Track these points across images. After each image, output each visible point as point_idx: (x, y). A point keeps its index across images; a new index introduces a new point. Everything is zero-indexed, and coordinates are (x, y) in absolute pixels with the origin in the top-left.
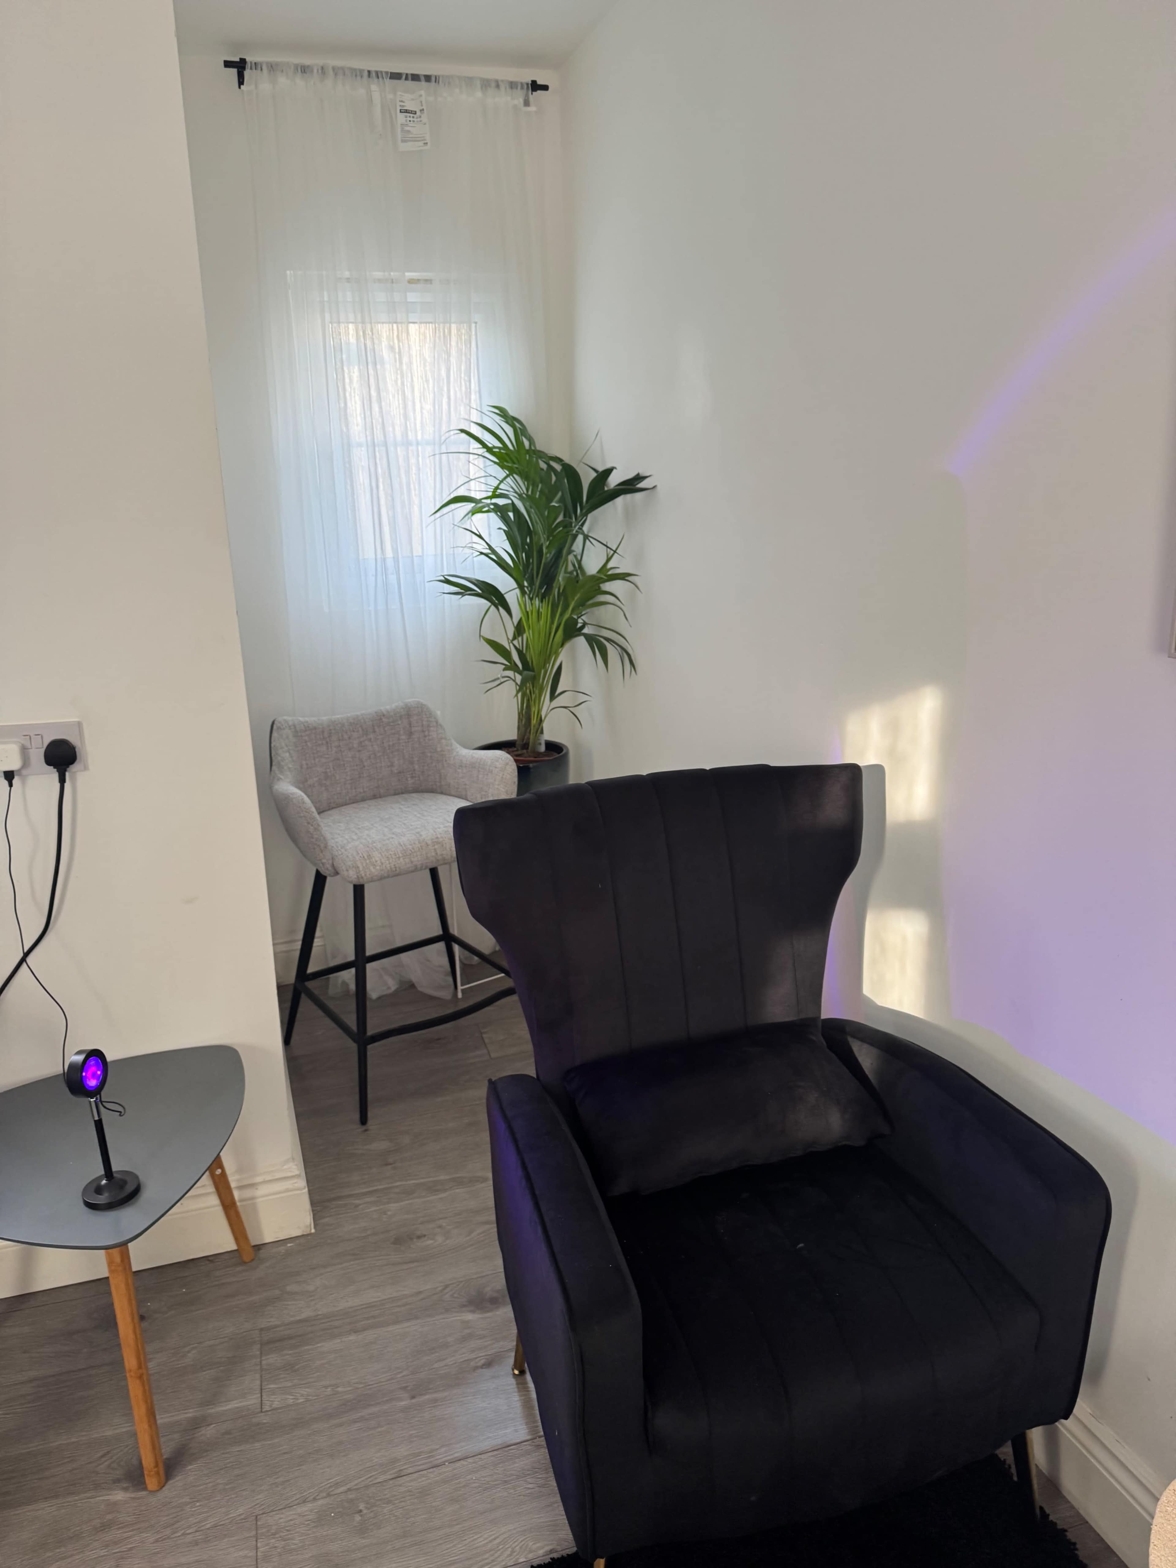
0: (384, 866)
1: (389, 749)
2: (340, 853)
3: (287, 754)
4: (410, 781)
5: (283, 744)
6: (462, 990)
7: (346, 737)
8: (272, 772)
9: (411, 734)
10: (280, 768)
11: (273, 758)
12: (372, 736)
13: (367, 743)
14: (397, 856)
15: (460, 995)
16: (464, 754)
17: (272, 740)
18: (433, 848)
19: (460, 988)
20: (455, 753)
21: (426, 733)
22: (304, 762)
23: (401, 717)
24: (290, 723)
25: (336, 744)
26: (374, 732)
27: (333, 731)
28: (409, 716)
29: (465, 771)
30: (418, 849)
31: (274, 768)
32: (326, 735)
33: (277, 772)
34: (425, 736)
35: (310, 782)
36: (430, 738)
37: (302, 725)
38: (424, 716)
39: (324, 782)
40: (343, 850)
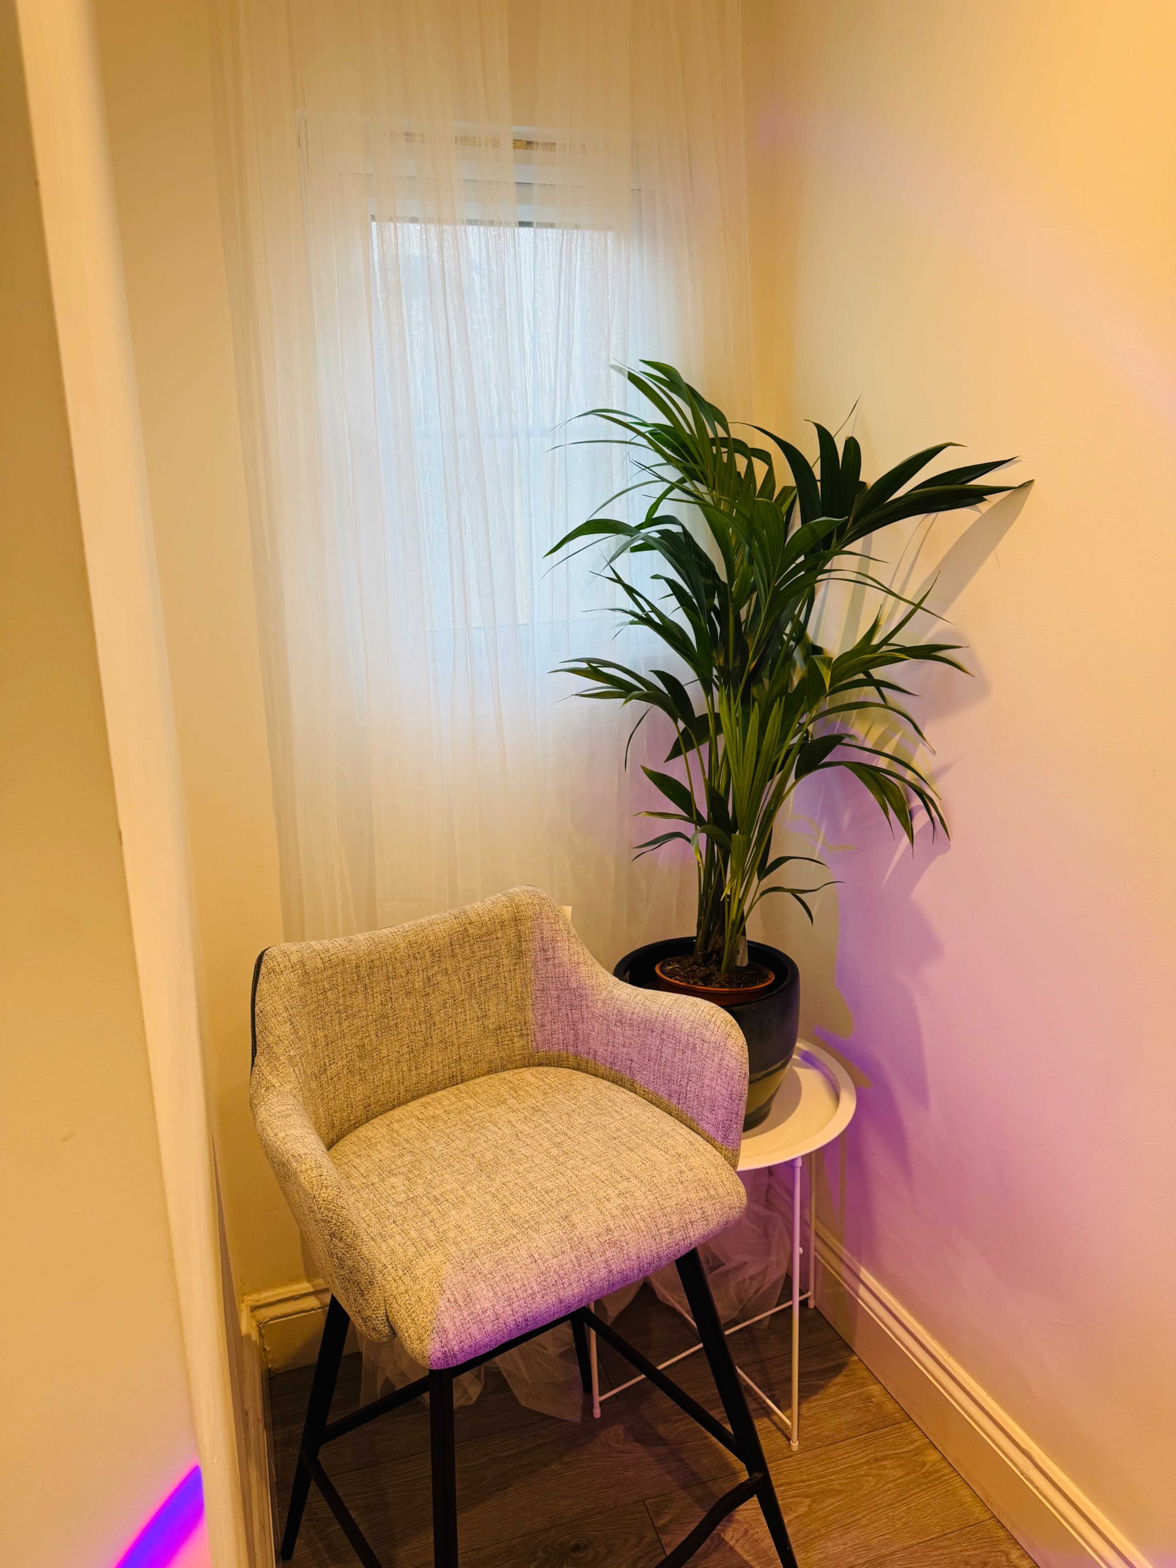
0: (501, 1321)
1: (480, 986)
2: (402, 1289)
3: (288, 1027)
4: (519, 1043)
5: (280, 1007)
6: (602, 1404)
7: (401, 971)
8: (256, 1069)
9: (520, 954)
10: (273, 1058)
11: (259, 1038)
12: (449, 964)
13: (439, 977)
14: (530, 1291)
15: (597, 1412)
16: (624, 996)
17: (257, 999)
18: (603, 1258)
19: (598, 1399)
20: (605, 993)
21: (550, 953)
22: (320, 1034)
23: (502, 924)
24: (295, 958)
25: (383, 986)
26: (454, 956)
27: (377, 963)
28: (516, 920)
29: (628, 1033)
30: (570, 1265)
31: (260, 1059)
32: (363, 971)
33: (266, 1071)
34: (547, 960)
35: (332, 1070)
36: (556, 962)
37: (318, 959)
38: (545, 921)
39: (358, 1065)
40: (407, 1279)
